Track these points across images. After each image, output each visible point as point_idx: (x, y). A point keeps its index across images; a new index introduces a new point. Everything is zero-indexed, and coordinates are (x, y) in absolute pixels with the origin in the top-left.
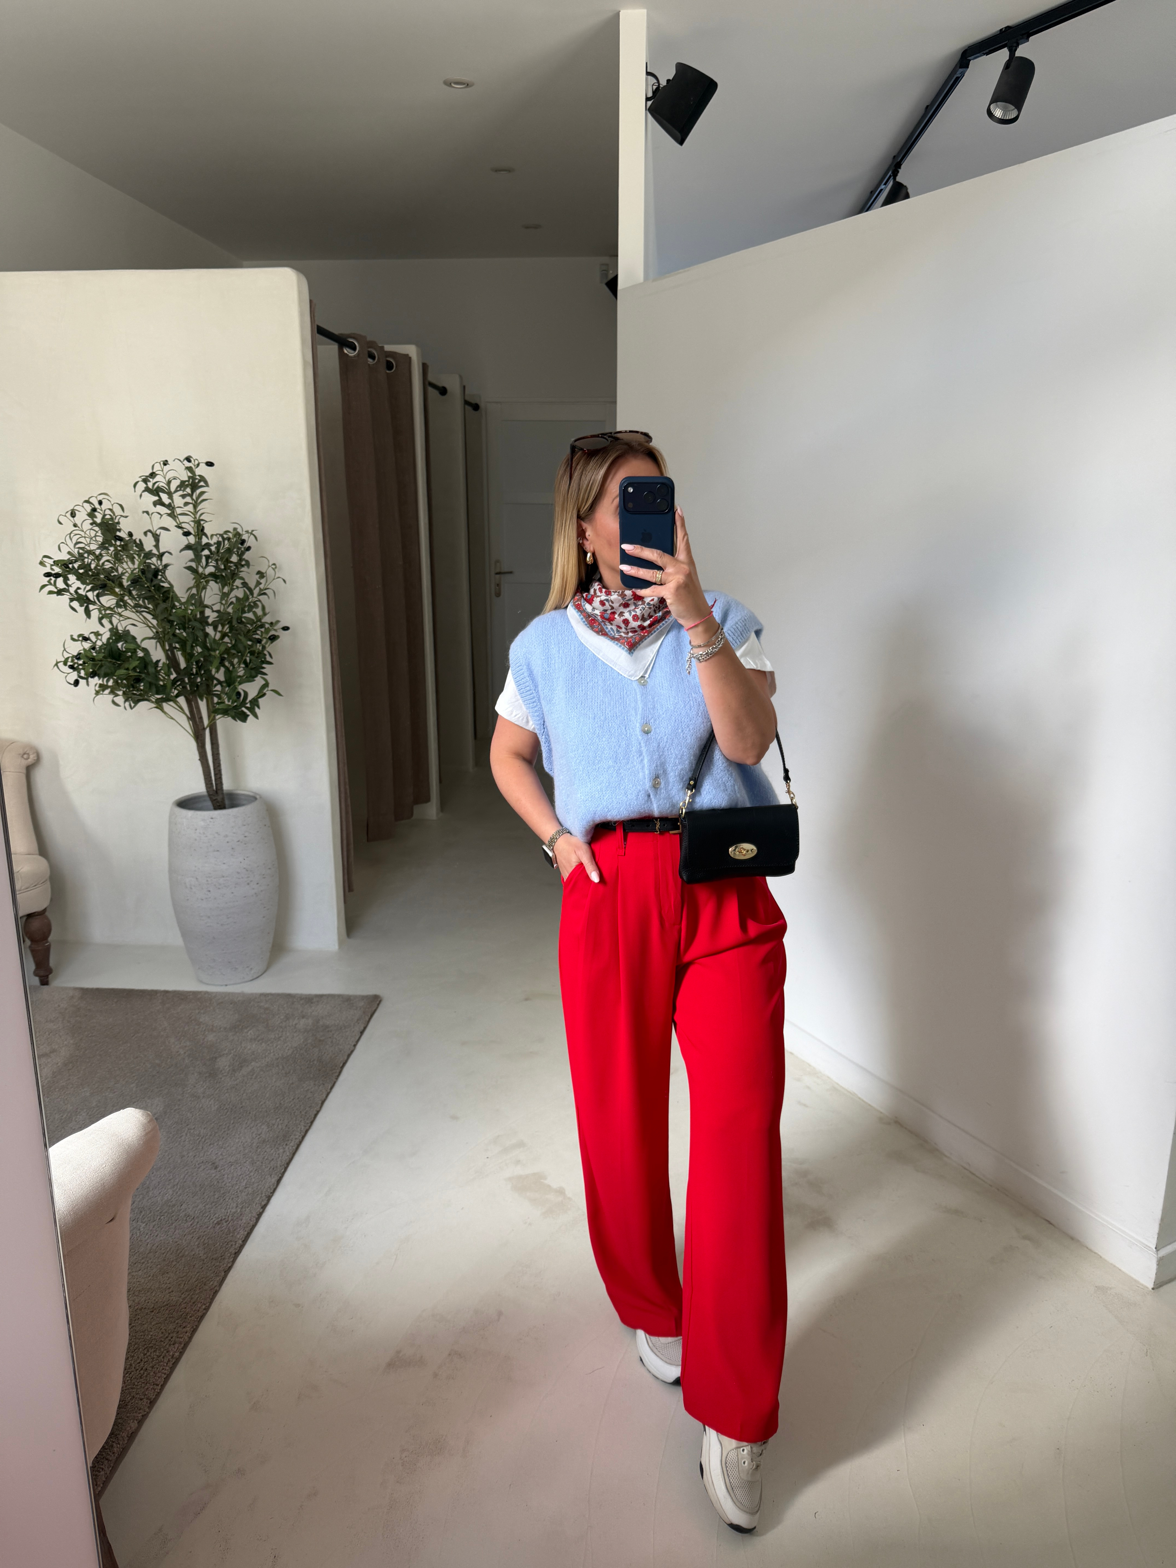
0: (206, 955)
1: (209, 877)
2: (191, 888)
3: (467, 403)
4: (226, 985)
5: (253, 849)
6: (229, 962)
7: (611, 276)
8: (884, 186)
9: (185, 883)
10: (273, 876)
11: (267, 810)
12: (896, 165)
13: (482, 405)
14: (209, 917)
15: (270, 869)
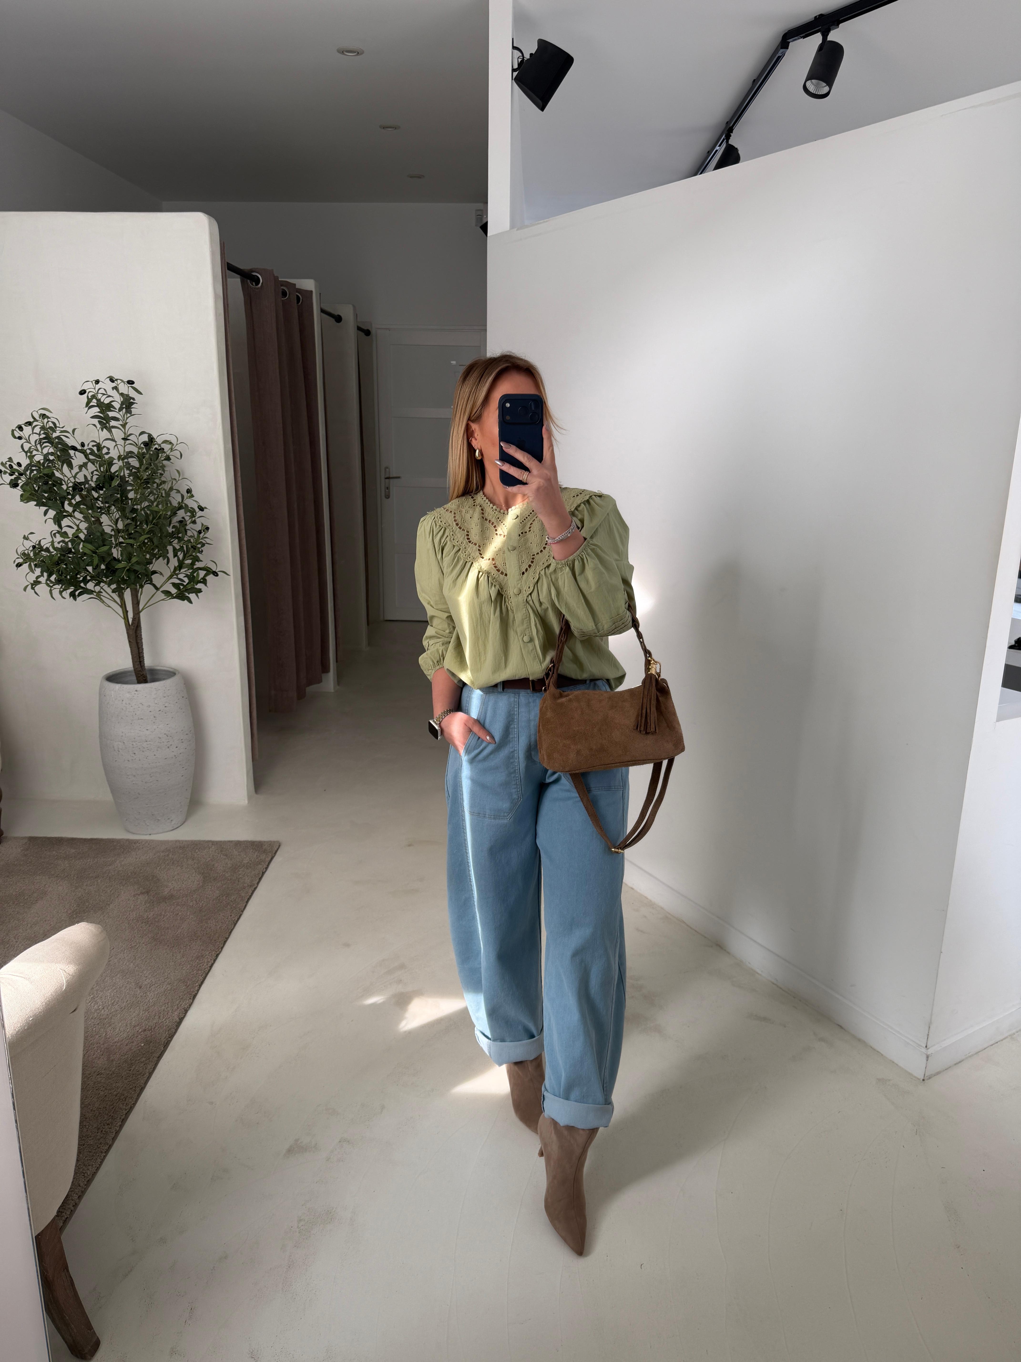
0: (132, 809)
1: (135, 742)
2: (119, 751)
3: (359, 329)
4: (150, 834)
5: (172, 718)
6: (153, 815)
7: (484, 222)
8: (719, 147)
9: (113, 747)
10: (190, 741)
11: (185, 684)
12: (728, 131)
13: (373, 332)
14: (134, 776)
15: (187, 734)
